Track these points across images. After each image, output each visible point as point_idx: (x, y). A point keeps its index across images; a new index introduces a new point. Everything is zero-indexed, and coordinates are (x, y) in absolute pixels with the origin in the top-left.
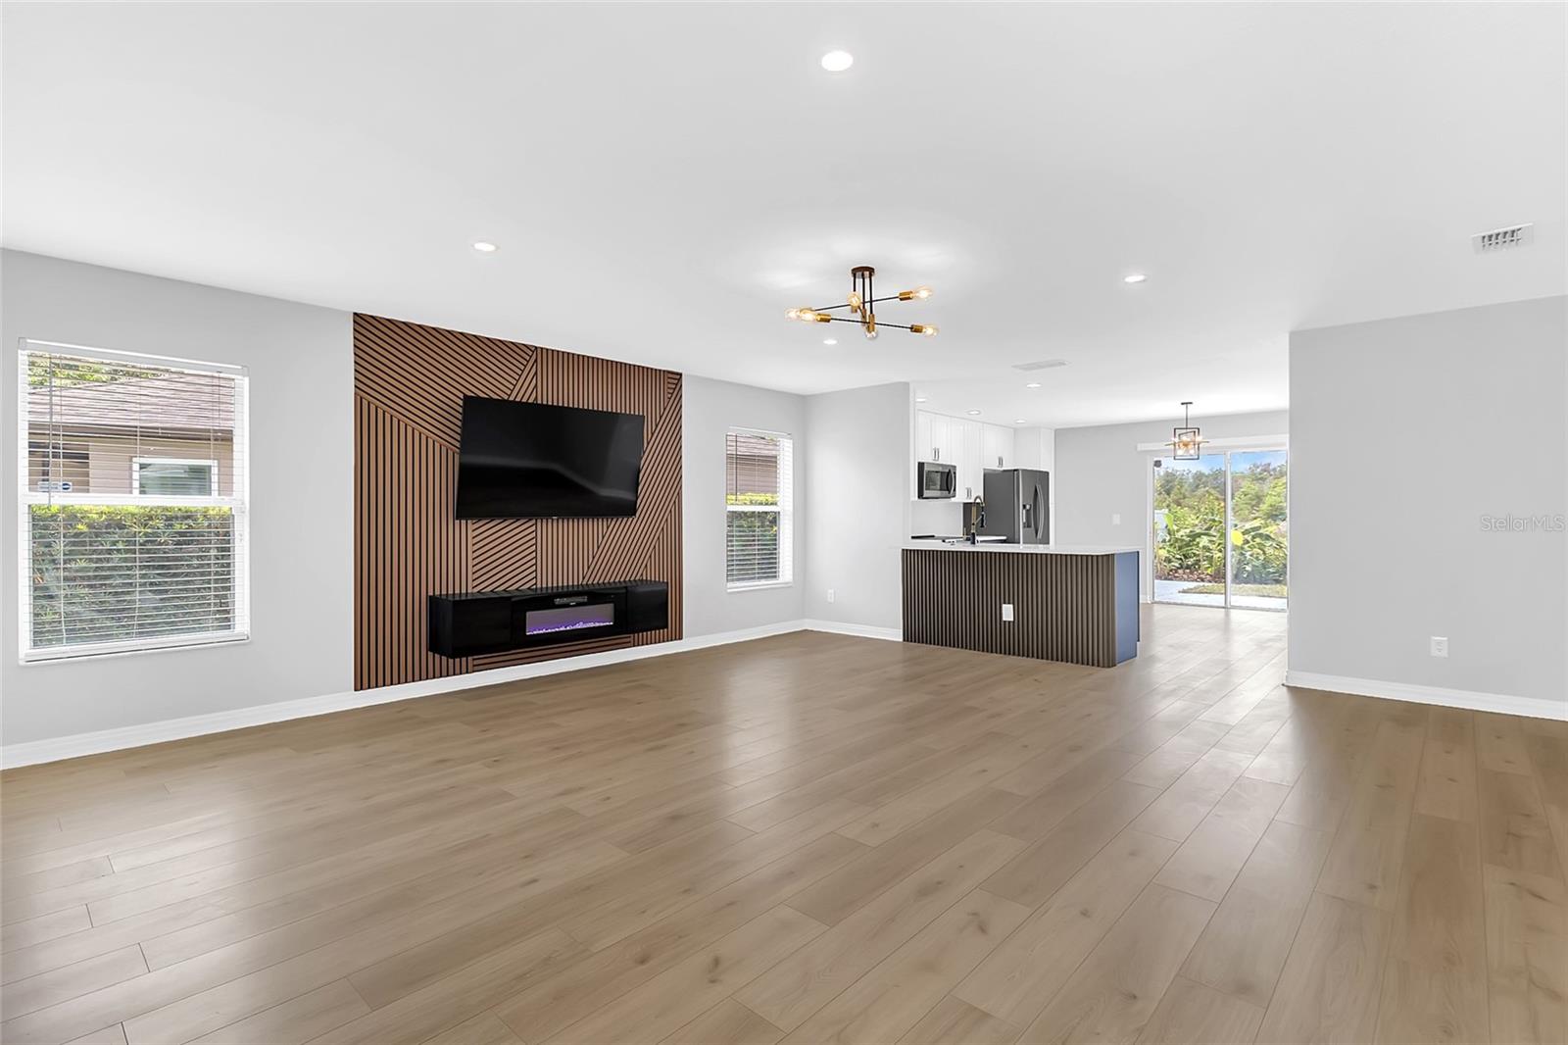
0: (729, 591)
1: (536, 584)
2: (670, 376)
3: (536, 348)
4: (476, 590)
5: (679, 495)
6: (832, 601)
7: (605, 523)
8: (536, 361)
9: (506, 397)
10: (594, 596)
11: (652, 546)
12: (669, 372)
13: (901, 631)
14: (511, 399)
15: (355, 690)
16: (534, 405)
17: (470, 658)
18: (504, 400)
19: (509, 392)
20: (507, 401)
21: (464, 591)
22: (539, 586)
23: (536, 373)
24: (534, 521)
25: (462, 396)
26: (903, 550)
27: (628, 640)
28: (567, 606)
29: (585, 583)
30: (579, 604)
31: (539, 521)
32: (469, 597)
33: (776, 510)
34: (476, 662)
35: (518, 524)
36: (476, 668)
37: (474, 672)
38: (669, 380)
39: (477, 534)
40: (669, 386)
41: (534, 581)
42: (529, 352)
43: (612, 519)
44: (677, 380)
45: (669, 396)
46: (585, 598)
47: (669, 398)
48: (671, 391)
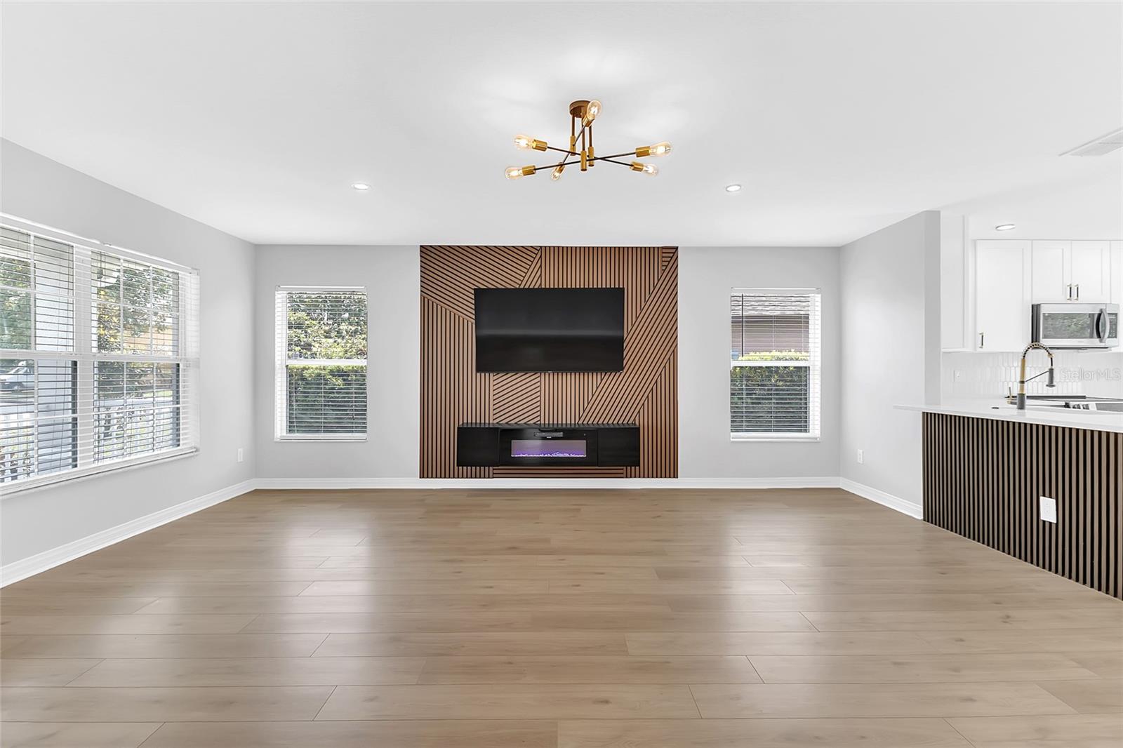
0: (732, 440)
1: (540, 421)
2: (664, 251)
3: (541, 247)
4: (495, 422)
5: (675, 353)
6: (861, 462)
7: (599, 377)
8: (541, 257)
9: (517, 286)
10: (570, 433)
11: (646, 395)
12: (663, 248)
13: (922, 507)
14: (522, 287)
16: (540, 290)
17: (491, 468)
18: (516, 289)
19: (520, 282)
20: (519, 289)
21: (487, 422)
22: (542, 422)
23: (541, 266)
24: (539, 374)
26: (924, 413)
28: (546, 438)
29: (580, 422)
31: (543, 374)
32: (491, 426)
33: (805, 365)
34: (495, 471)
35: (527, 376)
36: (495, 475)
37: (493, 478)
38: (664, 255)
39: (496, 383)
40: (664, 259)
41: (538, 418)
42: (536, 252)
43: (606, 373)
44: (674, 253)
45: (664, 268)
46: (561, 434)
47: (664, 270)
48: (666, 263)
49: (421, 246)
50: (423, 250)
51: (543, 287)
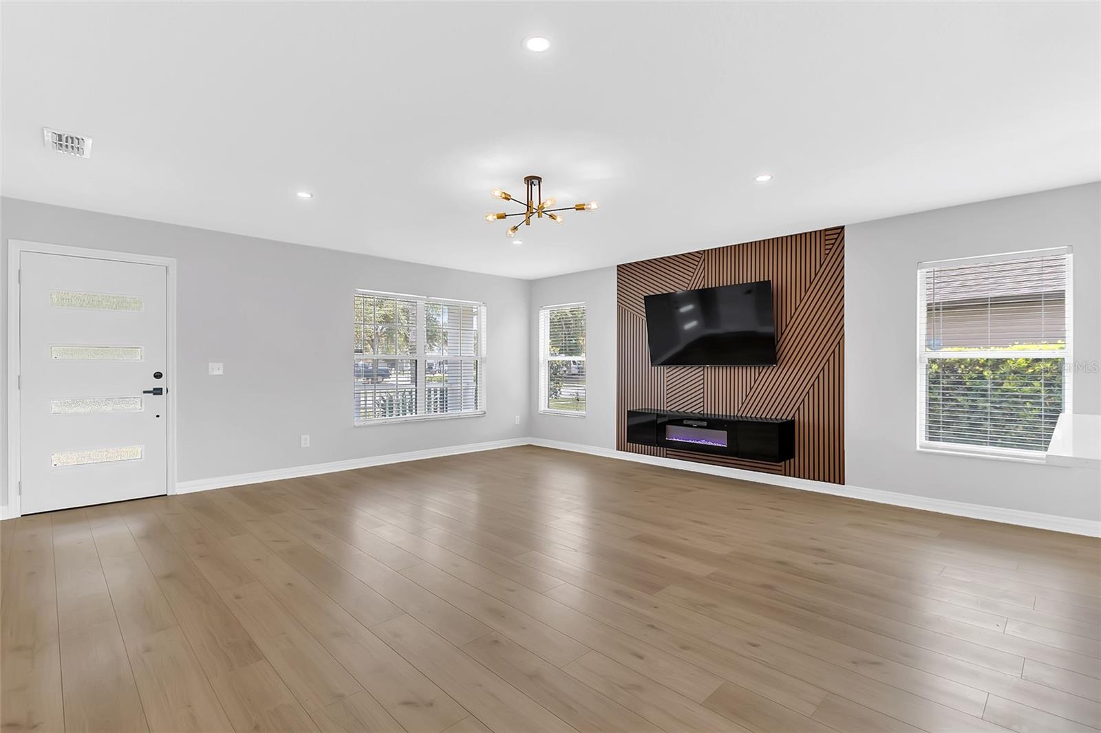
0: (918, 449)
1: (703, 410)
2: (827, 233)
3: (704, 251)
4: (667, 409)
5: (840, 345)
7: (757, 370)
8: (704, 260)
9: (685, 289)
10: (714, 423)
11: (806, 391)
12: (826, 230)
14: (688, 289)
15: (618, 449)
17: (665, 449)
19: (687, 285)
21: (661, 408)
22: (705, 412)
23: (704, 268)
24: (702, 368)
25: (643, 298)
27: (779, 468)
28: (691, 426)
29: (739, 415)
30: (698, 427)
31: (706, 368)
32: (664, 413)
34: (668, 452)
35: (692, 369)
36: (668, 456)
37: (666, 457)
38: (827, 237)
39: (668, 375)
40: (827, 242)
41: (702, 408)
42: (700, 256)
43: (764, 367)
44: (839, 234)
45: (827, 252)
46: (705, 424)
47: (828, 254)
48: (830, 247)
49: (618, 266)
50: (619, 269)
51: (706, 287)
